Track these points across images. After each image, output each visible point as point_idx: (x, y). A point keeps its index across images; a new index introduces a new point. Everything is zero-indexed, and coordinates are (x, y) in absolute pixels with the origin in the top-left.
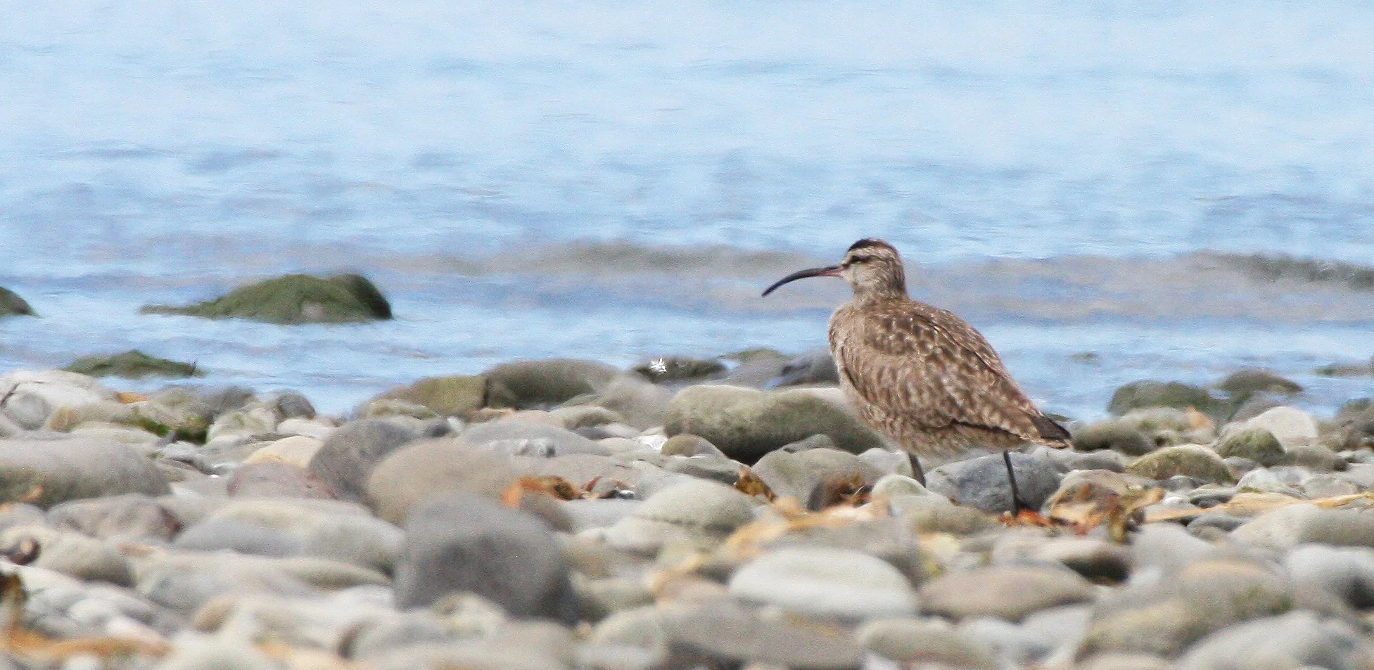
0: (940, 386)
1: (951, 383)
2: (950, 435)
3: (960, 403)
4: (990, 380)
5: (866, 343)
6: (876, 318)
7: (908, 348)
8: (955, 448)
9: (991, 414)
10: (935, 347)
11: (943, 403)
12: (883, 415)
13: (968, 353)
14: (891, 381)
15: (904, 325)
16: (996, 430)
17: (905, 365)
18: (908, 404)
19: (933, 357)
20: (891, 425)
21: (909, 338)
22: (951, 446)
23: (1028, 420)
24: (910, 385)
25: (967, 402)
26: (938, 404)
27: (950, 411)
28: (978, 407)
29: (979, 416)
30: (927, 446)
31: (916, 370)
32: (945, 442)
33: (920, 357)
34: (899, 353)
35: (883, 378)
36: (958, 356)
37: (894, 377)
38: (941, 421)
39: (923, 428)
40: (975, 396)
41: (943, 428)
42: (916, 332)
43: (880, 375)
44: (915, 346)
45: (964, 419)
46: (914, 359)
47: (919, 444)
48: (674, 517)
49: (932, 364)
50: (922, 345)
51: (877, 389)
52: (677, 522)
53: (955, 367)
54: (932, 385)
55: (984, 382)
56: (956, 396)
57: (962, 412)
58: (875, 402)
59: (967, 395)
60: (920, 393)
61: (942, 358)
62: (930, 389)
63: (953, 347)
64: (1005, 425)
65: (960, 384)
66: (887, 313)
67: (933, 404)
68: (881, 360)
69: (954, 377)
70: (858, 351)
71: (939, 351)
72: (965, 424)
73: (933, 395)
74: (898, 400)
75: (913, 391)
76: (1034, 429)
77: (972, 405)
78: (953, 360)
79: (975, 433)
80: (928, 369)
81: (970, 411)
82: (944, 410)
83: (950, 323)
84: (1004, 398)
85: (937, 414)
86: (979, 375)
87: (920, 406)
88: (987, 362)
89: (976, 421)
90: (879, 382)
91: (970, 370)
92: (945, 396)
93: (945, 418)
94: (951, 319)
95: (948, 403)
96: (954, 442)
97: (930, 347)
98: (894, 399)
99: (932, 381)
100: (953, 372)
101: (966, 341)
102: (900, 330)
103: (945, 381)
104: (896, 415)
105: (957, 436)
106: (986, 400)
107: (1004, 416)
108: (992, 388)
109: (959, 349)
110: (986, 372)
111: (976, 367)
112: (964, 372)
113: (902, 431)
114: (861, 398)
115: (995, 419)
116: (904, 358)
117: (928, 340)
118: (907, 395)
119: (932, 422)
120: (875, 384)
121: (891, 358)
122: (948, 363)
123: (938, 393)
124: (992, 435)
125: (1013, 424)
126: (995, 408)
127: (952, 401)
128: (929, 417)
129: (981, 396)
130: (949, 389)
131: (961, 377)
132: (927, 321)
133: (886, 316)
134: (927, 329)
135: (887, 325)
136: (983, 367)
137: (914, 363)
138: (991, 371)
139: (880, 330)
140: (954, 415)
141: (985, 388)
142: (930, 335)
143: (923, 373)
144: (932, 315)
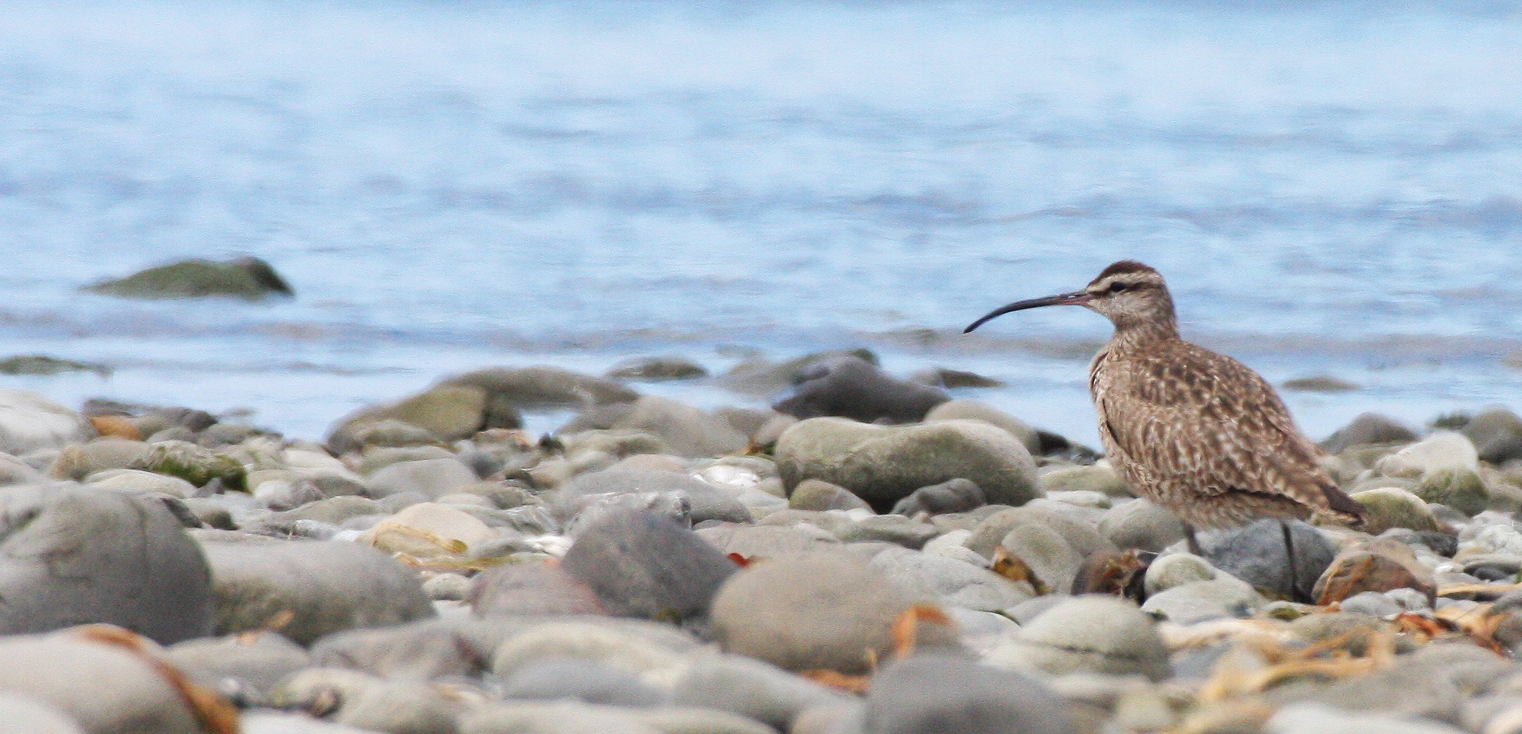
0: (1216, 444)
1: (1229, 441)
2: (1229, 502)
3: (1240, 465)
4: (1277, 439)
5: (1133, 394)
6: (1146, 363)
7: (1179, 397)
8: (1233, 518)
9: (1275, 481)
10: (1212, 397)
11: (1218, 466)
12: (1149, 477)
13: (1251, 406)
14: (1158, 440)
15: (1177, 372)
16: (1280, 498)
17: (1176, 419)
18: (1177, 466)
19: (1209, 410)
20: (1158, 486)
21: (1182, 386)
22: (1229, 515)
23: (1316, 489)
25: (1248, 465)
26: (1212, 465)
27: (1228, 475)
28: (1260, 469)
29: (1262, 481)
30: (1203, 516)
31: (1188, 426)
32: (1221, 509)
33: (1194, 410)
34: (1168, 403)
35: (1150, 437)
36: (1239, 408)
37: (1161, 435)
38: (1216, 487)
39: (1199, 496)
40: (1258, 459)
41: (1222, 496)
42: (1190, 380)
43: (1146, 433)
44: (1188, 395)
45: (1243, 486)
46: (1186, 412)
47: (1194, 511)
48: (1067, 642)
49: (1207, 419)
50: (1197, 395)
51: (1142, 448)
52: (1071, 649)
53: (1234, 422)
54: (1206, 442)
55: (1270, 441)
56: (1236, 457)
57: (1241, 477)
58: (1141, 461)
59: (1249, 457)
60: (1191, 451)
61: (1219, 410)
62: (1203, 446)
63: (1235, 399)
64: (1290, 493)
65: (1241, 443)
66: (1158, 357)
67: (1208, 467)
68: (1146, 412)
69: (1232, 435)
70: (1123, 405)
71: (1216, 401)
72: (1244, 492)
73: (1206, 456)
74: (1165, 460)
75: (1182, 450)
76: (1323, 499)
77: (1254, 468)
78: (1233, 413)
79: (1260, 502)
80: (1202, 424)
81: (1251, 475)
82: (1221, 474)
83: (1232, 373)
84: (1291, 461)
85: (1212, 479)
86: (1264, 433)
87: (1191, 468)
88: (1273, 420)
89: (1257, 488)
90: (1145, 441)
91: (1254, 427)
92: (1222, 458)
93: (1221, 483)
94: (1233, 368)
95: (1225, 466)
96: (1234, 512)
97: (1207, 396)
98: (1160, 459)
99: (1206, 436)
100: (1231, 428)
101: (1248, 393)
102: (1172, 378)
103: (1222, 437)
104: (1163, 478)
105: (1239, 505)
106: (1271, 463)
107: (1289, 482)
108: (1279, 449)
109: (1241, 401)
110: (1273, 431)
111: (1261, 424)
112: (1246, 429)
113: (1172, 495)
114: (1125, 457)
115: (1279, 487)
116: (1174, 411)
117: (1204, 389)
118: (1175, 455)
119: (1206, 490)
120: (1141, 443)
121: (1159, 409)
122: (1225, 416)
123: (1212, 450)
124: (1275, 505)
125: (1298, 493)
126: (1280, 473)
127: (1231, 463)
128: (1202, 482)
129: (1264, 458)
130: (1227, 448)
131: (1239, 434)
132: (1203, 369)
133: (1158, 361)
134: (1204, 378)
135: (1158, 371)
136: (1269, 425)
137: (1187, 417)
138: (1278, 431)
139: (1150, 378)
140: (1231, 481)
141: (1271, 448)
142: (1209, 385)
143: (1197, 428)
144: (1211, 362)
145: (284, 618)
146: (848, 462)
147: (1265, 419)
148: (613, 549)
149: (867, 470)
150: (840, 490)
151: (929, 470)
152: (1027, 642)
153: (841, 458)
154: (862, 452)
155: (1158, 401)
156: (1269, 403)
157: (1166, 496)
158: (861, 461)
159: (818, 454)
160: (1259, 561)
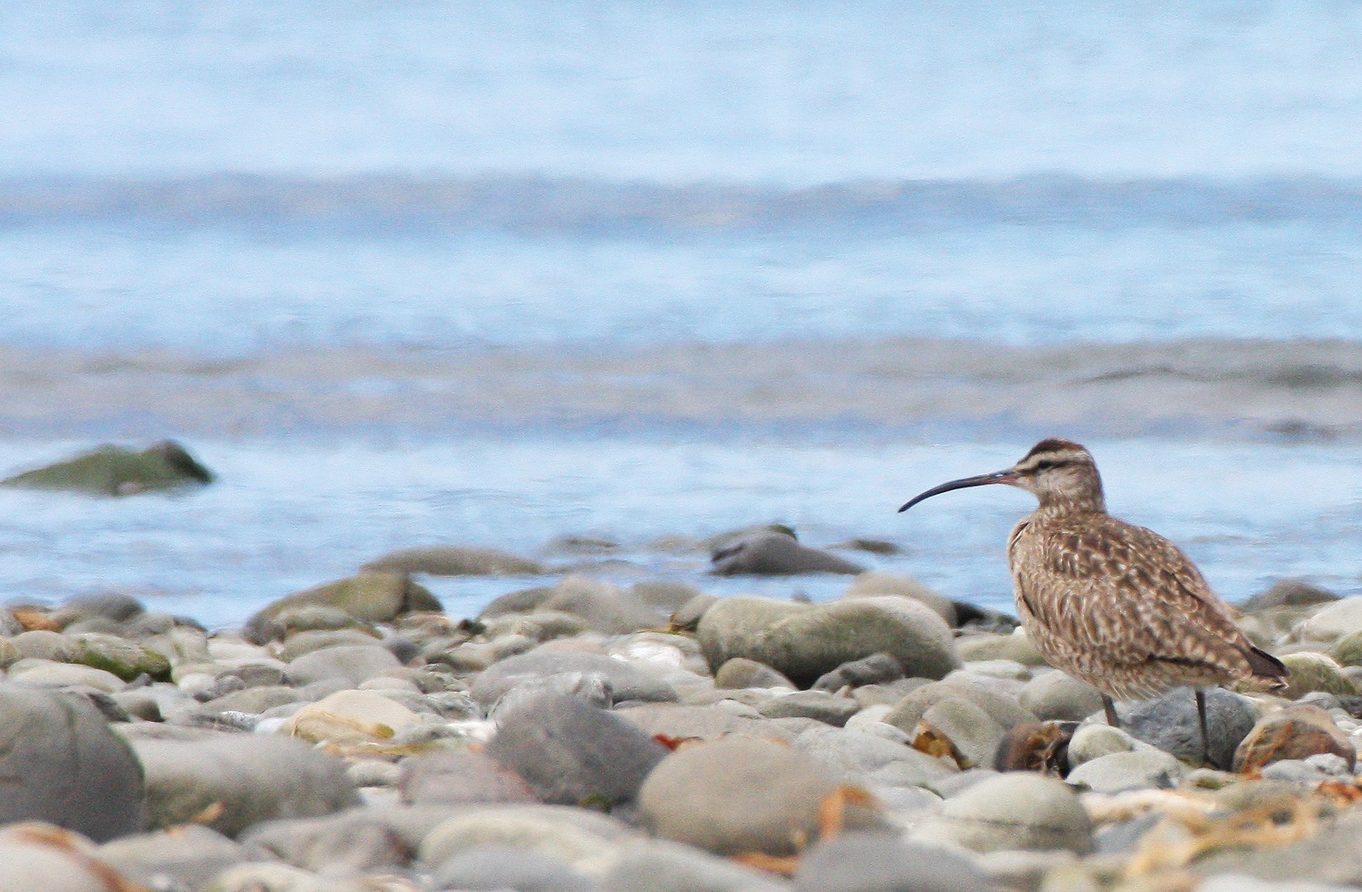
0: (1136, 615)
1: (1147, 611)
2: (1148, 671)
3: (1157, 633)
4: (1193, 606)
5: (1046, 567)
6: (1060, 535)
7: (1094, 569)
8: (1154, 686)
9: (1194, 647)
10: (1129, 568)
11: (1138, 635)
12: (1070, 649)
13: (1167, 576)
14: (1074, 611)
15: (1091, 542)
16: (1199, 663)
17: (1092, 591)
18: (1096, 638)
19: (1126, 581)
20: (1078, 659)
21: (1097, 556)
22: (1149, 682)
23: (1237, 653)
24: (1097, 615)
25: (1166, 633)
26: (1132, 634)
27: (1147, 643)
28: (1178, 637)
29: (1180, 648)
30: (1122, 686)
31: (1105, 597)
32: (1141, 678)
33: (1111, 582)
34: (1083, 576)
35: (1066, 609)
36: (1156, 578)
37: (1078, 607)
38: (1136, 655)
39: (1118, 665)
40: (1175, 626)
41: (1142, 664)
42: (1105, 549)
43: (1062, 605)
44: (1103, 566)
45: (1161, 653)
46: (1103, 584)
47: (1114, 683)
48: (990, 816)
49: (1125, 590)
50: (1113, 565)
51: (1059, 619)
52: (997, 823)
53: (1152, 593)
54: (1125, 613)
55: (1185, 609)
56: (1154, 626)
57: (1159, 644)
58: (1058, 633)
59: (1166, 625)
60: (1111, 622)
61: (1136, 581)
62: (1122, 618)
63: (1152, 570)
64: (1210, 658)
65: (1158, 612)
66: (1073, 529)
67: (1127, 638)
68: (1061, 586)
69: (1150, 604)
70: (1037, 577)
71: (1133, 572)
72: (1163, 659)
73: (1126, 626)
74: (1084, 632)
75: (1101, 622)
77: (1172, 636)
78: (1150, 584)
79: (1176, 669)
80: (1120, 596)
81: (1169, 642)
82: (1141, 643)
83: (1148, 542)
84: (1208, 628)
85: (1132, 649)
86: (1179, 601)
87: (1110, 639)
88: (1188, 586)
89: (1176, 654)
90: (1061, 611)
91: (1170, 596)
92: (1142, 627)
93: (1141, 652)
94: (1148, 537)
95: (1145, 634)
96: (1153, 680)
97: (1123, 567)
98: (1079, 631)
99: (1125, 608)
100: (1150, 599)
101: (1166, 561)
102: (1086, 549)
103: (1141, 608)
104: (1083, 652)
105: (1158, 673)
106: (1187, 630)
107: (1209, 648)
108: (1195, 616)
109: (1158, 571)
110: (1188, 598)
111: (1177, 593)
112: (1163, 599)
113: (1091, 667)
114: (1043, 629)
115: (1199, 652)
116: (1090, 582)
117: (1119, 558)
118: (1094, 627)
119: (1126, 659)
120: (1057, 613)
121: (1074, 582)
122: (1143, 588)
123: (1131, 621)
124: (1195, 671)
125: (1218, 658)
126: (1198, 640)
127: (1149, 631)
128: (1122, 653)
129: (1181, 626)
130: (1146, 618)
131: (1159, 605)
132: (1118, 538)
133: (1072, 533)
134: (1119, 547)
135: (1072, 544)
136: (1184, 592)
137: (1103, 588)
138: (1193, 596)
139: (1063, 550)
140: (1150, 649)
141: (1186, 616)
142: (1123, 554)
143: (1114, 600)
144: (1125, 532)
145: (213, 811)
146: (769, 638)
147: (1181, 587)
148: (540, 735)
149: (787, 647)
150: (762, 668)
151: (849, 647)
152: (952, 818)
153: (761, 634)
154: (784, 629)
155: (1073, 574)
156: (1184, 570)
157: (1086, 669)
158: (781, 638)
159: (740, 631)
160: (1180, 729)
